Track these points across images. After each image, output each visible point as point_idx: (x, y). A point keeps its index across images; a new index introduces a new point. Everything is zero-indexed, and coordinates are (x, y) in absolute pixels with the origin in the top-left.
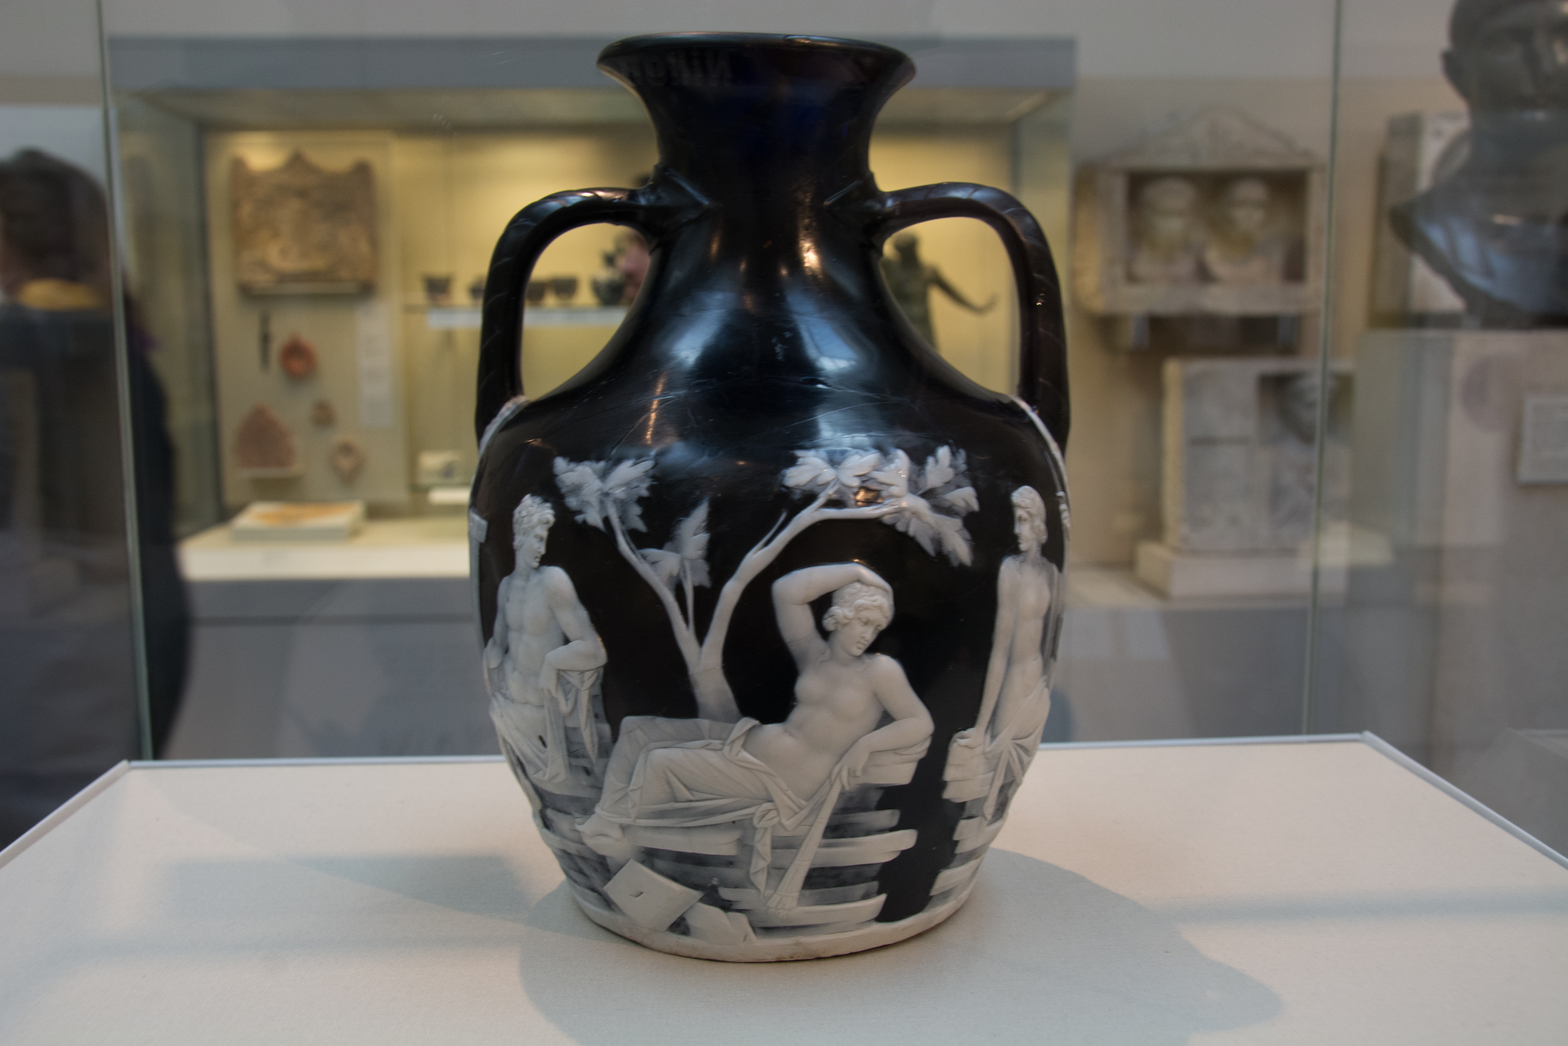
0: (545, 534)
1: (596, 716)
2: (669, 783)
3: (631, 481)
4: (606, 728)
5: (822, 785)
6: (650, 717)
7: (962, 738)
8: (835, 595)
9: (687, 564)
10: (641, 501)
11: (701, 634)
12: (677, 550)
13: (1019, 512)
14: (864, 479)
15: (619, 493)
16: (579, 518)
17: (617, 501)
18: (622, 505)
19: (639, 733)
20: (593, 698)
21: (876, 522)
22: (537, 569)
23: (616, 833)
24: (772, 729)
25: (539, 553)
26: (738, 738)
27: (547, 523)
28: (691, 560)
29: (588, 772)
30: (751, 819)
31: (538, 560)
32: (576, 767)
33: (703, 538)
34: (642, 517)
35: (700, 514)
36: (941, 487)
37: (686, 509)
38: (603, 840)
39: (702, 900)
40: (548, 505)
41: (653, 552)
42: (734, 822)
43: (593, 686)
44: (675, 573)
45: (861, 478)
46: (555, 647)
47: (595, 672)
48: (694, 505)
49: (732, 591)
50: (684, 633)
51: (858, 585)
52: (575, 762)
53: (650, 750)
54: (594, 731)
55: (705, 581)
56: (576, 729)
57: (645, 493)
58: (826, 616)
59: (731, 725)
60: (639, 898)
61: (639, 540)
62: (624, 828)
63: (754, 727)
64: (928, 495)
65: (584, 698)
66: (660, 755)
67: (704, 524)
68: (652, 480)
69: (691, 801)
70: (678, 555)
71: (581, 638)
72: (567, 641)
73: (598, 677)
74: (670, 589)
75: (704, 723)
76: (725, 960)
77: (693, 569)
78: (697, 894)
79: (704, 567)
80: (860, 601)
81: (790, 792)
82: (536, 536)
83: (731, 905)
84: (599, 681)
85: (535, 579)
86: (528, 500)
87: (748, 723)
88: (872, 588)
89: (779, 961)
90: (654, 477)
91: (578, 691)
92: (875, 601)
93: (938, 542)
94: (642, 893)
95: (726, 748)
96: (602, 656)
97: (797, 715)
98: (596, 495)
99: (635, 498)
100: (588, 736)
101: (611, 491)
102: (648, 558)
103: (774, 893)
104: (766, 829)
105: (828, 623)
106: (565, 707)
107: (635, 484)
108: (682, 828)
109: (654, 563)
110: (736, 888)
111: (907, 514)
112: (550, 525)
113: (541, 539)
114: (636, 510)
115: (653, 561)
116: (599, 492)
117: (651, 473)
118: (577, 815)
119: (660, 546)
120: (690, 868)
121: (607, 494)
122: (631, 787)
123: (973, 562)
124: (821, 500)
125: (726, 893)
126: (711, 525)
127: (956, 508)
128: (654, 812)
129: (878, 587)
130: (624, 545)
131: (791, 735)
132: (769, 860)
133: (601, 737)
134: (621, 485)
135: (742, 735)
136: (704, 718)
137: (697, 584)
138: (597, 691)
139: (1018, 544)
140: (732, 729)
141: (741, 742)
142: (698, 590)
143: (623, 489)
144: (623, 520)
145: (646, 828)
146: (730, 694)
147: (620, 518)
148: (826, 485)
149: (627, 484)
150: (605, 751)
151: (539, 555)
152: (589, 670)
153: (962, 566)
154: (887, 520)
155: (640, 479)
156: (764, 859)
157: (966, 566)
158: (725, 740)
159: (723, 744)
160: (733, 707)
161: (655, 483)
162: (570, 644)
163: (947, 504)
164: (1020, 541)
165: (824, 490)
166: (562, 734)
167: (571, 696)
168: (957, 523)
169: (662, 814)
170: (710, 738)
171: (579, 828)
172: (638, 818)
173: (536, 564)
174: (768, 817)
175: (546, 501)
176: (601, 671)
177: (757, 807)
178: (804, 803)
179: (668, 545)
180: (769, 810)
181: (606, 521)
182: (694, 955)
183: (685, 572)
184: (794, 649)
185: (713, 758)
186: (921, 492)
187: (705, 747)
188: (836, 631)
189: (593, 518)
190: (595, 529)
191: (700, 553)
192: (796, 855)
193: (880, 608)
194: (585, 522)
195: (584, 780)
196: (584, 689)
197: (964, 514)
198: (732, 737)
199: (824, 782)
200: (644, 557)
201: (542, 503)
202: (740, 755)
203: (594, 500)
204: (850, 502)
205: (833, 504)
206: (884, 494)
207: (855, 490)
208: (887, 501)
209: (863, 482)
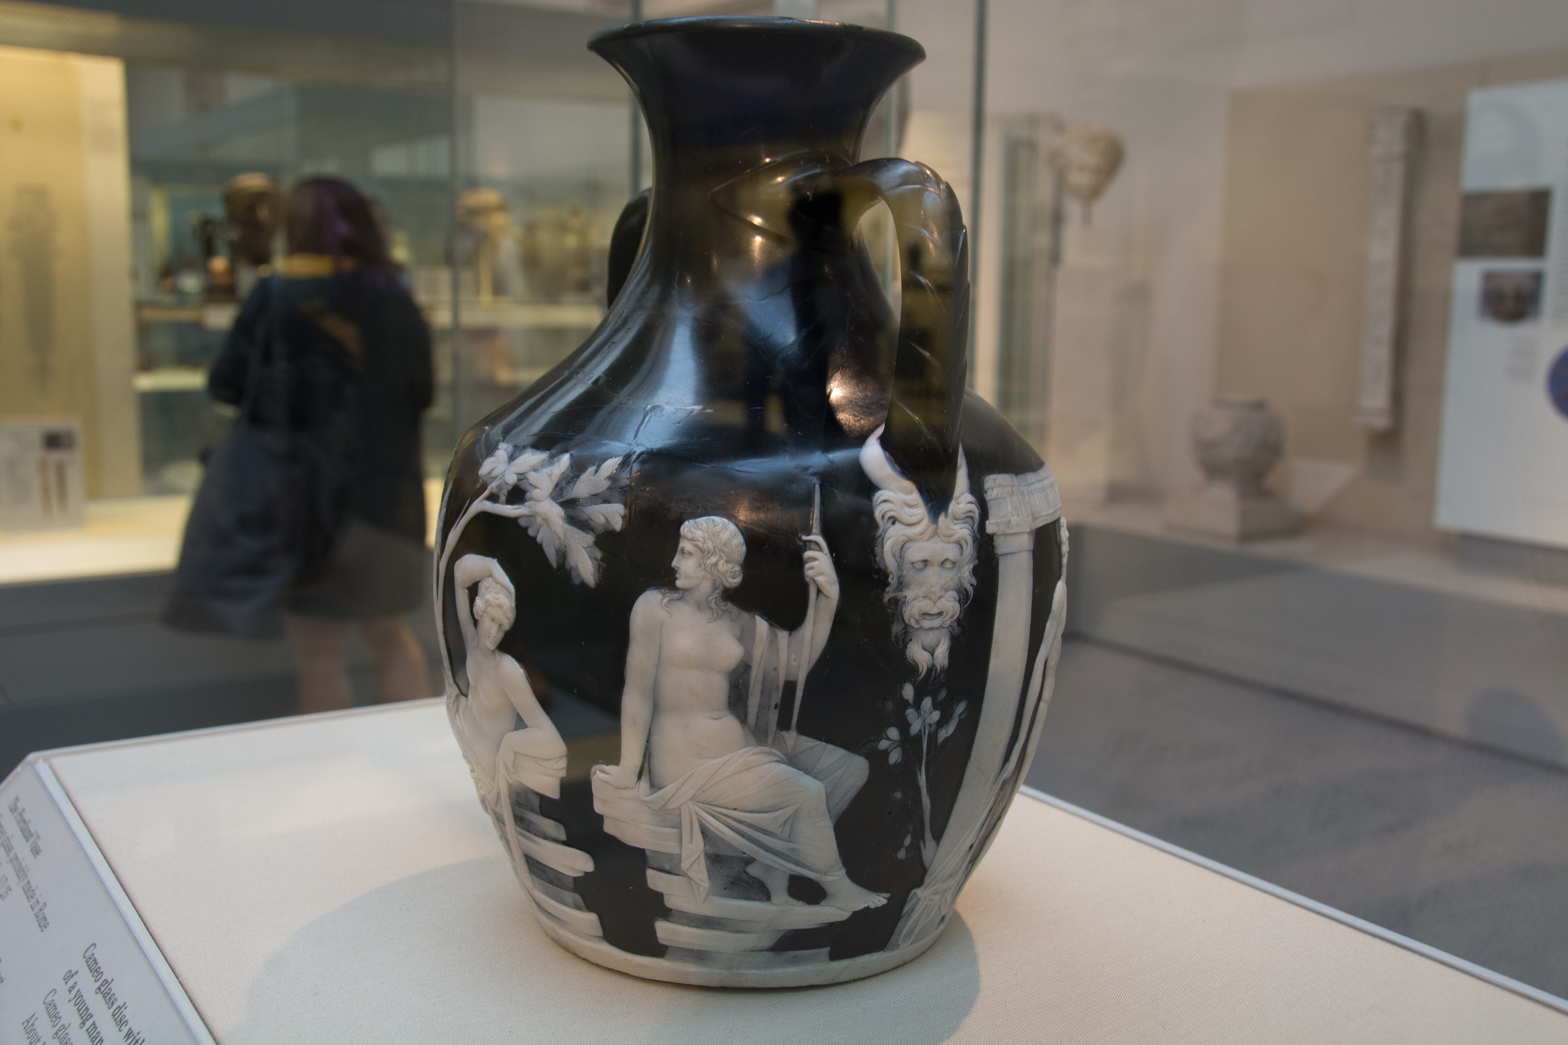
7: (603, 772)
8: (479, 585)
13: (683, 544)
14: (521, 477)
21: (514, 521)
36: (584, 499)
45: (519, 476)
51: (491, 580)
58: (474, 604)
63: (458, 696)
64: (569, 504)
80: (488, 596)
87: (455, 690)
88: (498, 585)
92: (497, 599)
93: (563, 555)
97: (470, 694)
105: (476, 612)
111: (539, 520)
123: (598, 585)
124: (488, 492)
127: (592, 524)
129: (503, 586)
135: (455, 700)
139: (676, 579)
148: (495, 479)
153: (583, 585)
154: (522, 523)
157: (589, 587)
163: (585, 517)
164: (677, 575)
165: (493, 483)
168: (589, 538)
186: (561, 500)
188: (482, 619)
193: (500, 606)
197: (600, 530)
204: (503, 498)
205: (493, 498)
206: (528, 495)
207: (510, 488)
208: (527, 504)
209: (519, 480)
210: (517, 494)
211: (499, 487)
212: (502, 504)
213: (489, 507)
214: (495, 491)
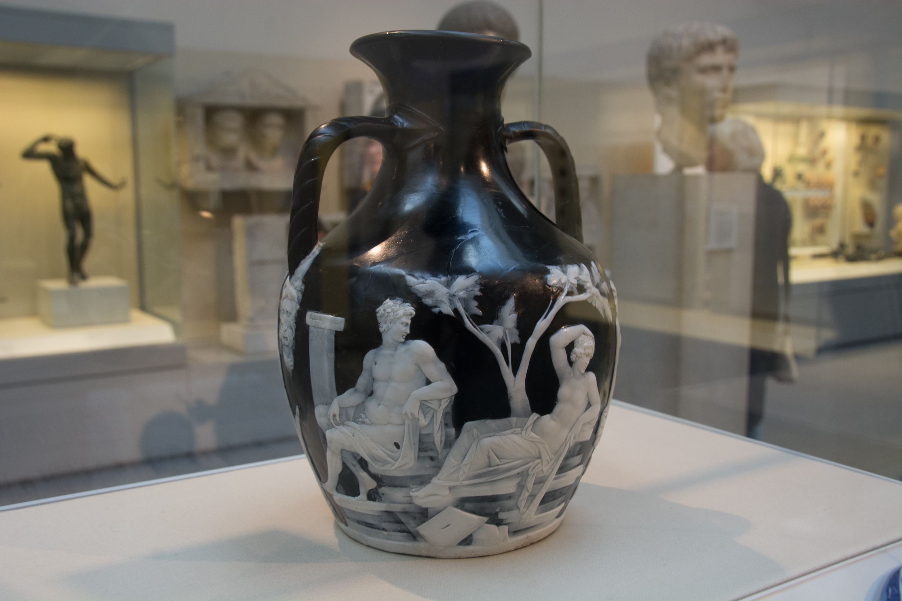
0: (409, 322)
1: (446, 425)
2: (489, 457)
3: (469, 287)
4: (453, 431)
5: (562, 445)
6: (482, 421)
8: (575, 342)
9: (507, 332)
10: (476, 298)
11: (515, 371)
12: (501, 324)
14: (578, 279)
15: (462, 294)
16: (436, 310)
17: (461, 300)
18: (465, 301)
19: (475, 431)
20: (445, 414)
21: (585, 302)
22: (403, 343)
23: (446, 492)
24: (547, 417)
25: (406, 333)
26: (530, 426)
27: (412, 314)
28: (509, 329)
29: (432, 458)
30: (528, 470)
31: (404, 337)
32: (424, 457)
33: (514, 316)
34: (479, 307)
35: (511, 303)
37: (503, 301)
38: (434, 498)
39: (487, 522)
40: (408, 304)
41: (487, 327)
42: (518, 473)
43: (446, 408)
44: (501, 337)
45: (575, 279)
46: (418, 388)
47: (449, 399)
48: (507, 298)
49: (531, 343)
50: (506, 370)
51: (583, 336)
52: (423, 454)
53: (480, 440)
54: (444, 433)
55: (518, 341)
56: (430, 435)
57: (479, 294)
58: (572, 353)
59: (527, 419)
60: (445, 530)
61: (477, 320)
62: (451, 488)
63: (538, 418)
64: (597, 286)
65: (439, 416)
66: (487, 441)
67: (513, 309)
68: (480, 286)
69: (498, 465)
70: (502, 327)
71: (441, 380)
72: (428, 382)
73: (450, 402)
74: (498, 347)
75: (513, 419)
76: (490, 554)
77: (510, 334)
78: (486, 519)
79: (516, 332)
80: (585, 344)
81: (549, 452)
82: (402, 323)
83: (502, 522)
84: (452, 403)
85: (402, 349)
86: (388, 302)
87: (535, 416)
88: (587, 336)
89: (516, 549)
90: (481, 284)
91: (435, 411)
92: (588, 344)
93: (604, 311)
94: (449, 525)
95: (524, 432)
96: (455, 389)
97: (558, 408)
98: (447, 296)
99: (473, 296)
100: (438, 439)
101: (456, 294)
102: (485, 330)
103: (526, 510)
104: (534, 474)
105: (573, 357)
106: (423, 422)
107: (471, 289)
108: (489, 482)
109: (488, 333)
110: (508, 511)
111: (595, 298)
112: (413, 316)
113: (407, 324)
114: (474, 304)
115: (487, 331)
116: (448, 295)
117: (479, 282)
118: (414, 486)
119: (491, 323)
120: (487, 504)
121: (454, 295)
122: (464, 463)
124: (565, 292)
125: (502, 516)
126: (517, 308)
127: (605, 293)
128: (474, 476)
129: (590, 336)
130: (468, 324)
131: (554, 420)
132: (530, 491)
133: (447, 437)
134: (461, 290)
135: (531, 424)
136: (514, 416)
137: (513, 342)
138: (450, 410)
140: (527, 420)
141: (530, 428)
142: (513, 345)
143: (463, 292)
144: (466, 309)
145: (467, 486)
146: (528, 402)
147: (464, 308)
148: (565, 284)
149: (466, 289)
150: (449, 444)
151: (406, 335)
152: (444, 399)
154: (589, 300)
155: (474, 286)
156: (528, 491)
158: (523, 427)
159: (522, 430)
160: (529, 408)
161: (482, 287)
162: (431, 385)
163: (603, 291)
165: (565, 286)
166: (417, 439)
167: (429, 416)
168: (607, 300)
169: (479, 476)
170: (515, 427)
171: (412, 494)
172: (463, 480)
173: (403, 340)
174: (537, 467)
175: (405, 302)
176: (453, 398)
177: (533, 462)
178: (553, 456)
179: (496, 322)
180: (538, 464)
181: (456, 311)
182: (470, 556)
183: (506, 336)
184: (558, 373)
185: (517, 438)
186: (595, 285)
187: (513, 433)
188: (576, 360)
189: (447, 309)
190: (448, 316)
191: (514, 324)
192: (543, 486)
193: (590, 347)
194: (440, 312)
195: (428, 464)
196: (440, 409)
198: (527, 425)
199: (563, 443)
200: (482, 330)
201: (403, 303)
202: (531, 435)
203: (445, 299)
204: (576, 292)
205: (570, 294)
206: (585, 287)
207: (576, 286)
208: (588, 291)
209: (578, 281)
210: (581, 289)
211: (571, 287)
212: (577, 295)
213: (570, 299)
214: (570, 290)
